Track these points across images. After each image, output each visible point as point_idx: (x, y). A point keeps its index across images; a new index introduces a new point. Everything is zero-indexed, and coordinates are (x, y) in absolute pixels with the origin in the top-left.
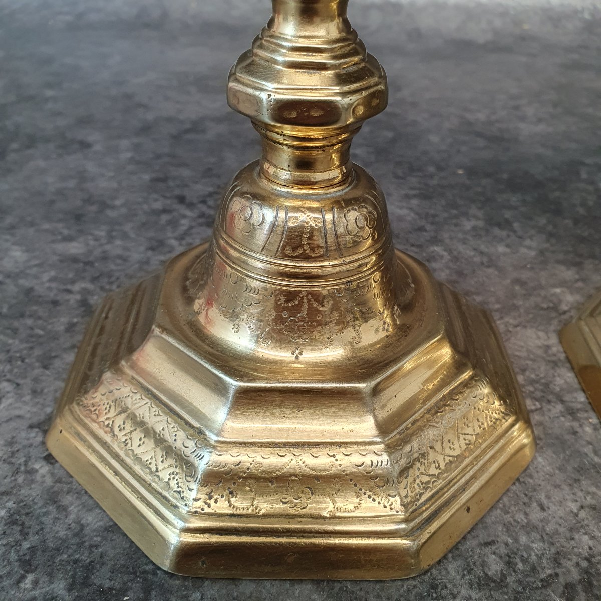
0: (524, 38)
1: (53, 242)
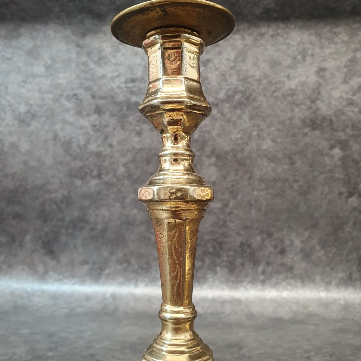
0: (310, 315)
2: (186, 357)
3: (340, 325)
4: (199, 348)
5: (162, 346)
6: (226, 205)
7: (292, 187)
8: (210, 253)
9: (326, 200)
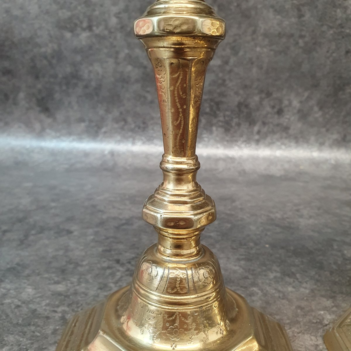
0: (301, 173)
1: (49, 284)
2: (188, 207)
3: (329, 182)
4: (201, 199)
5: (164, 196)
6: (226, 63)
7: (297, 43)
8: (206, 113)
9: (331, 59)
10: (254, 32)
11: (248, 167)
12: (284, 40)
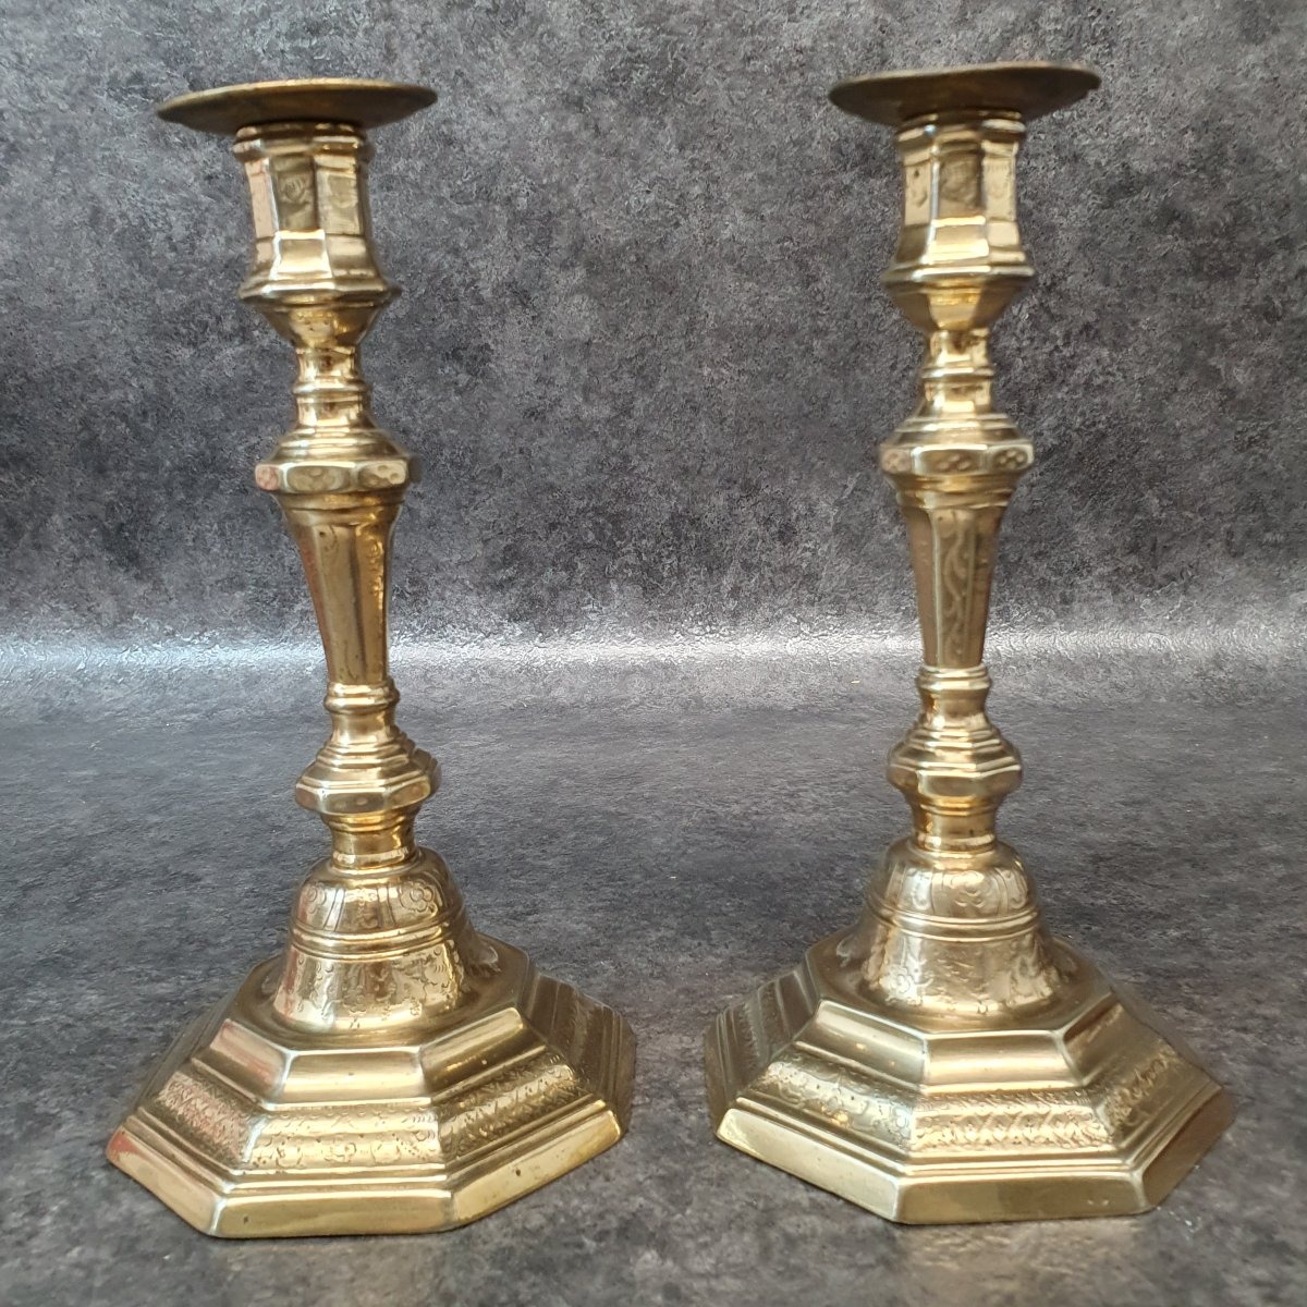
2: (375, 774)
4: (404, 757)
6: (627, 411)
7: (810, 349)
8: (589, 547)
9: (905, 384)
10: (690, 327)
11: (710, 688)
12: (772, 343)
